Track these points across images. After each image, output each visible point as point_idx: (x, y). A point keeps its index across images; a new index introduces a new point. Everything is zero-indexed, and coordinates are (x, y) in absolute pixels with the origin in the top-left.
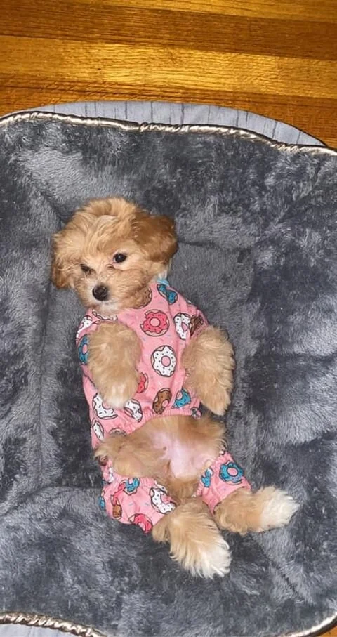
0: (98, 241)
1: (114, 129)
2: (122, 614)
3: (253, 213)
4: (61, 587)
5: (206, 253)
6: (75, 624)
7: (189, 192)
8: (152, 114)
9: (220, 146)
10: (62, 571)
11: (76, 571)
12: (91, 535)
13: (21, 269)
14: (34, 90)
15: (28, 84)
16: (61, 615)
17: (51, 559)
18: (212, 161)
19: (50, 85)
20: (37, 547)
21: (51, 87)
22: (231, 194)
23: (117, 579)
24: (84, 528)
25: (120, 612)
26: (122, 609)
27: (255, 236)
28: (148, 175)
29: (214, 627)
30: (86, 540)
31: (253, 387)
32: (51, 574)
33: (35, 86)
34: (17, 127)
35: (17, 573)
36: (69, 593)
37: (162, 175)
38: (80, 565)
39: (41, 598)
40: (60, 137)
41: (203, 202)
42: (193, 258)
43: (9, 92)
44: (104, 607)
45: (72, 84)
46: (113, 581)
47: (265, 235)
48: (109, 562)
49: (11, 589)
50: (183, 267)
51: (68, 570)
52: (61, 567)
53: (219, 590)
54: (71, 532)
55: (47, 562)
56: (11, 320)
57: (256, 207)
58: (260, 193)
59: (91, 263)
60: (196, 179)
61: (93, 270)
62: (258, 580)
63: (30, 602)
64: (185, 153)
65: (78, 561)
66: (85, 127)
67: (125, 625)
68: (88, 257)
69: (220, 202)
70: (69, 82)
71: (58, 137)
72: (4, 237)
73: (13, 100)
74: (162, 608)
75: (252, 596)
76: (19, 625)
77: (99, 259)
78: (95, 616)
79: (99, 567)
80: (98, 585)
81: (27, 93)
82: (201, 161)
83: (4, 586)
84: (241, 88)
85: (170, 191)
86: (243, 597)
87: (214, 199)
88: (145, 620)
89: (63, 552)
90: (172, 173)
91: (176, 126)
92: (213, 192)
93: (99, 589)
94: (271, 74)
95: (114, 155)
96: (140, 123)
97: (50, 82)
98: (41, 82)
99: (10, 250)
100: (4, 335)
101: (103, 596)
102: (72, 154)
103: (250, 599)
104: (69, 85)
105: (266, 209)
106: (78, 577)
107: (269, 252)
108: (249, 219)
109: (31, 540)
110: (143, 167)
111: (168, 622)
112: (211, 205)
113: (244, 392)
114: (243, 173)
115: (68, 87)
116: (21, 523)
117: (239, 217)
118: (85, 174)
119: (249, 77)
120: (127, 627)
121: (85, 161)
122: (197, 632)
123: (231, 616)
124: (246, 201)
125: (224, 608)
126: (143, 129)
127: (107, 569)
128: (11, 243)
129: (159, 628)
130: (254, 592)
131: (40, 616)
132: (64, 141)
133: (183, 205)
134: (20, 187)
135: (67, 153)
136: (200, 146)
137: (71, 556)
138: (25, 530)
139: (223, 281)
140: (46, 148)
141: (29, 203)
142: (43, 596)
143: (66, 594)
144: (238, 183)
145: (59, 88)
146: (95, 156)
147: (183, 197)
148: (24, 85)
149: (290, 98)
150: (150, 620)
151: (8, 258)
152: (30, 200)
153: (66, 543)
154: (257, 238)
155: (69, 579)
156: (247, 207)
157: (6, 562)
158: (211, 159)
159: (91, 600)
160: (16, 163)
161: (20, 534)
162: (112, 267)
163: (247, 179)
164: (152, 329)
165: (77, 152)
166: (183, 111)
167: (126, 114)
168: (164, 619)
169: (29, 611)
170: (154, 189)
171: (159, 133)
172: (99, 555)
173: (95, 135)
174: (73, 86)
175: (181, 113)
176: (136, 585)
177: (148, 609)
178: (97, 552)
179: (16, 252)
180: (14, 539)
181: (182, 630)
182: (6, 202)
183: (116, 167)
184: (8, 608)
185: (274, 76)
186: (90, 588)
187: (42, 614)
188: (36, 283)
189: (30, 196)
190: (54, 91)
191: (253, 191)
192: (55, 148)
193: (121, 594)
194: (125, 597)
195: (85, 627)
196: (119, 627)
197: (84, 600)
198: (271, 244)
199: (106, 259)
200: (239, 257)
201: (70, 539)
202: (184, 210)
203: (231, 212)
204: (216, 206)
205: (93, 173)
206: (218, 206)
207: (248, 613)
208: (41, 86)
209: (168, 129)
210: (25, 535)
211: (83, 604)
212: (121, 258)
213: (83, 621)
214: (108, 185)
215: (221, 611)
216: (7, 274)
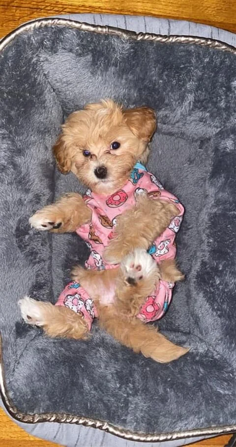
0: (100, 130)
1: (118, 37)
2: (129, 411)
3: (219, 109)
4: (81, 393)
5: (176, 141)
6: (95, 419)
7: (172, 91)
8: (146, 26)
9: (199, 54)
10: (82, 381)
11: (92, 381)
12: (100, 353)
13: (37, 151)
14: (35, 10)
15: (29, 5)
16: (84, 414)
17: (73, 373)
18: (192, 66)
19: (47, 6)
20: (62, 364)
21: (48, 8)
22: (204, 93)
23: (124, 386)
24: (94, 349)
25: (127, 409)
26: (129, 408)
27: (217, 128)
28: (141, 76)
29: (199, 418)
30: (97, 357)
31: (218, 242)
32: (74, 384)
33: (35, 6)
34: (41, 30)
35: (49, 384)
36: (88, 397)
37: (152, 76)
38: (94, 376)
39: (68, 402)
40: (76, 41)
41: (182, 98)
42: (165, 145)
43: (14, 11)
44: (115, 406)
45: (65, 6)
46: (120, 387)
47: (226, 126)
48: (117, 373)
49: (45, 396)
50: (158, 152)
51: (86, 380)
52: (81, 378)
53: (201, 391)
54: (85, 351)
55: (70, 374)
56: (30, 191)
57: (222, 104)
58: (226, 93)
59: (93, 149)
60: (179, 80)
61: (94, 155)
62: (229, 383)
63: (60, 405)
64: (171, 59)
65: (93, 373)
66: (95, 34)
67: (132, 419)
68: (91, 144)
69: (195, 100)
70: (62, 5)
71: (74, 41)
72: (25, 124)
73: (18, 18)
74: (159, 406)
75: (225, 395)
76: (53, 422)
77: (100, 146)
78: (109, 413)
79: (109, 377)
80: (109, 390)
81: (29, 13)
82: (183, 66)
83: (41, 394)
84: (194, 16)
85: (158, 89)
86: (218, 395)
87: (191, 97)
88: (146, 415)
89: (81, 367)
90: (160, 76)
91: (165, 37)
92: (190, 92)
93: (110, 393)
94: (217, 6)
95: (116, 58)
96: (137, 33)
97: (47, 4)
98: (40, 4)
99: (30, 135)
100: (26, 202)
101: (113, 398)
102: (84, 56)
103: (224, 397)
104: (62, 7)
105: (229, 106)
106: (94, 385)
107: (230, 139)
108: (215, 114)
109: (57, 359)
110: (138, 69)
111: (164, 416)
112: (188, 102)
113: (209, 246)
114: (214, 77)
115: (61, 9)
116: (48, 346)
117: (208, 112)
118: (92, 73)
119: (201, 8)
120: (133, 421)
121: (94, 63)
122: (186, 423)
123: (211, 410)
124: (215, 99)
125: (206, 405)
126: (140, 38)
127: (115, 378)
128: (30, 129)
129: (157, 422)
130: (227, 392)
131: (68, 415)
132: (78, 45)
133: (167, 101)
134: (39, 84)
135: (80, 55)
136: (183, 53)
137: (88, 371)
138: (51, 351)
139: (189, 163)
140: (64, 51)
141: (45, 97)
142: (69, 400)
143: (85, 398)
144: (210, 85)
145: (54, 9)
146: (103, 59)
147: (168, 94)
148: (26, 6)
149: (231, 26)
150: (151, 415)
151: (28, 141)
152: (46, 95)
153: (82, 360)
154: (219, 129)
155: (87, 386)
156: (215, 104)
157: (40, 375)
158: (191, 65)
159: (104, 402)
160: (37, 63)
161: (48, 355)
162: (109, 153)
163: (217, 81)
164: (113, 202)
165: (88, 54)
166: (169, 25)
167: (126, 25)
168: (161, 414)
169: (59, 412)
170: (145, 87)
171: (152, 42)
172: (107, 368)
173: (102, 41)
174: (66, 8)
175: (168, 26)
176: (139, 389)
177: (149, 407)
178: (106, 366)
179: (34, 137)
180: (44, 358)
181: (175, 422)
182: (28, 95)
183: (118, 67)
184: (44, 410)
185: (220, 8)
186: (103, 393)
187: (69, 413)
188: (48, 162)
189: (46, 91)
190: (49, 12)
191: (221, 91)
192: (71, 51)
193: (128, 397)
194: (130, 399)
195: (102, 422)
196: (127, 421)
197: (100, 402)
198: (232, 134)
199: (105, 146)
200: (200, 145)
201: (85, 357)
202: (167, 105)
203: (203, 108)
204: (192, 103)
205: (99, 72)
206: (194, 103)
207: (223, 407)
208: (40, 7)
209: (159, 39)
210: (52, 355)
211: (99, 405)
212: (116, 146)
213: (100, 417)
214: (110, 83)
215: (203, 407)
216: (27, 154)
